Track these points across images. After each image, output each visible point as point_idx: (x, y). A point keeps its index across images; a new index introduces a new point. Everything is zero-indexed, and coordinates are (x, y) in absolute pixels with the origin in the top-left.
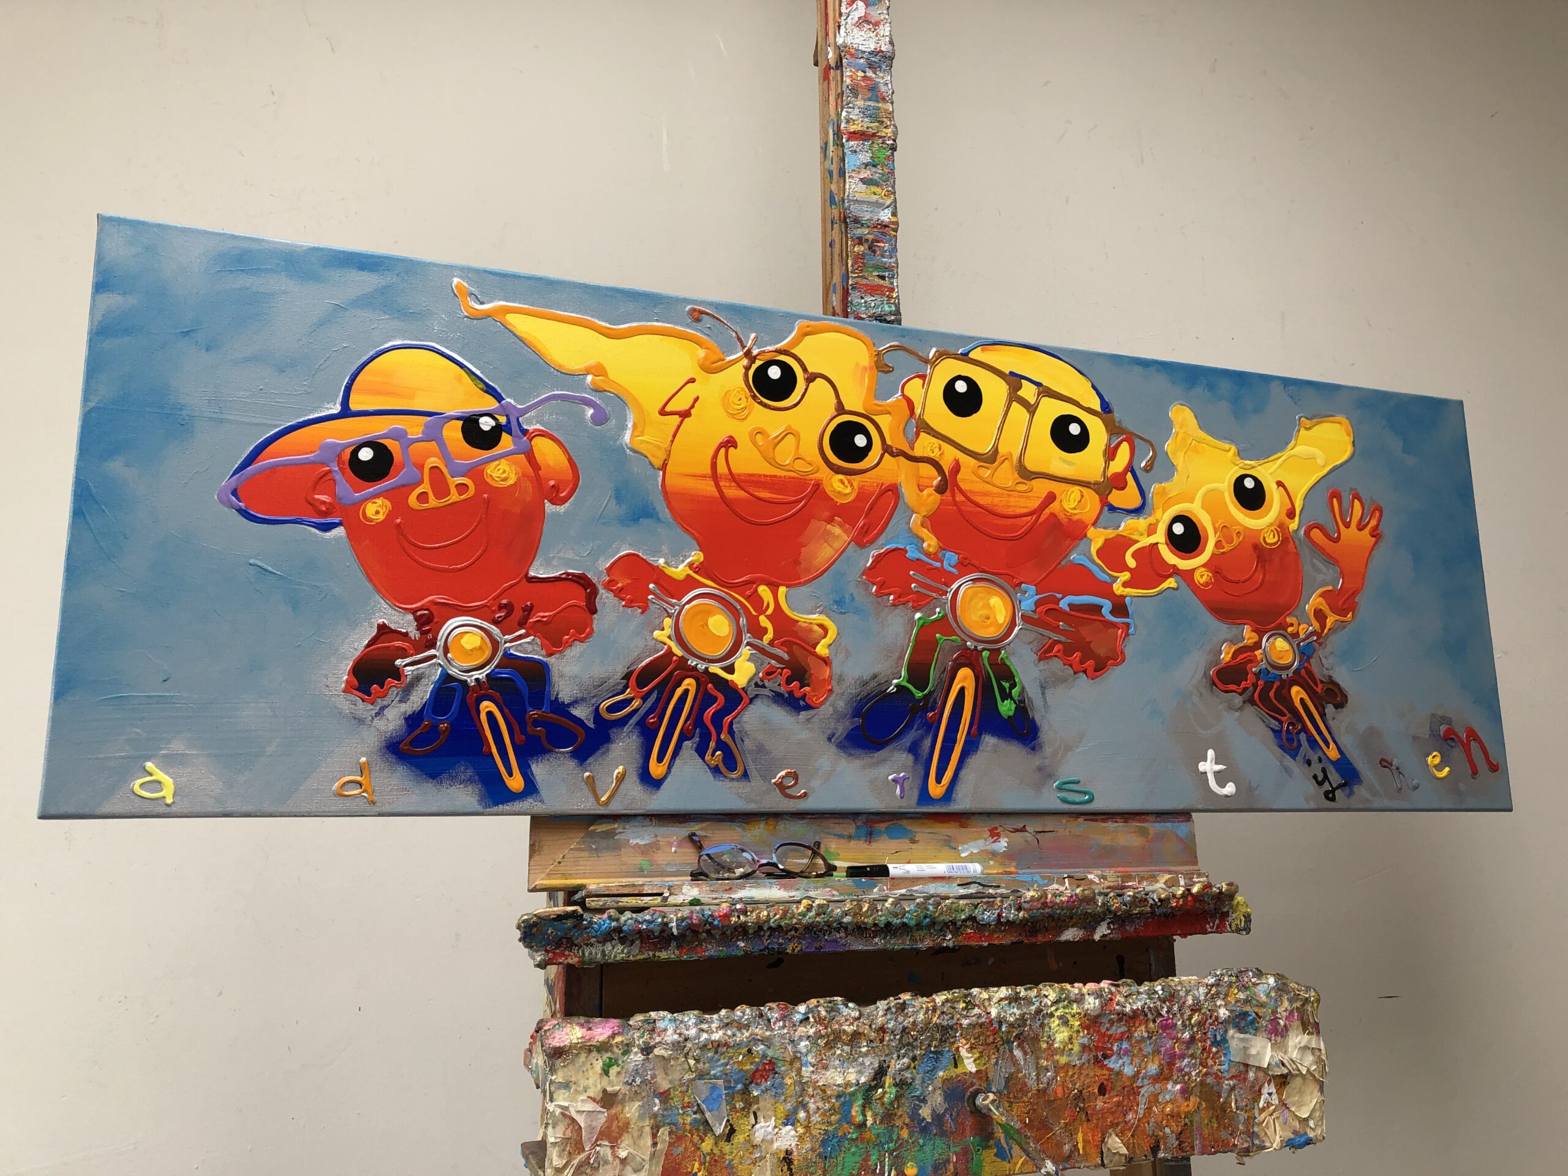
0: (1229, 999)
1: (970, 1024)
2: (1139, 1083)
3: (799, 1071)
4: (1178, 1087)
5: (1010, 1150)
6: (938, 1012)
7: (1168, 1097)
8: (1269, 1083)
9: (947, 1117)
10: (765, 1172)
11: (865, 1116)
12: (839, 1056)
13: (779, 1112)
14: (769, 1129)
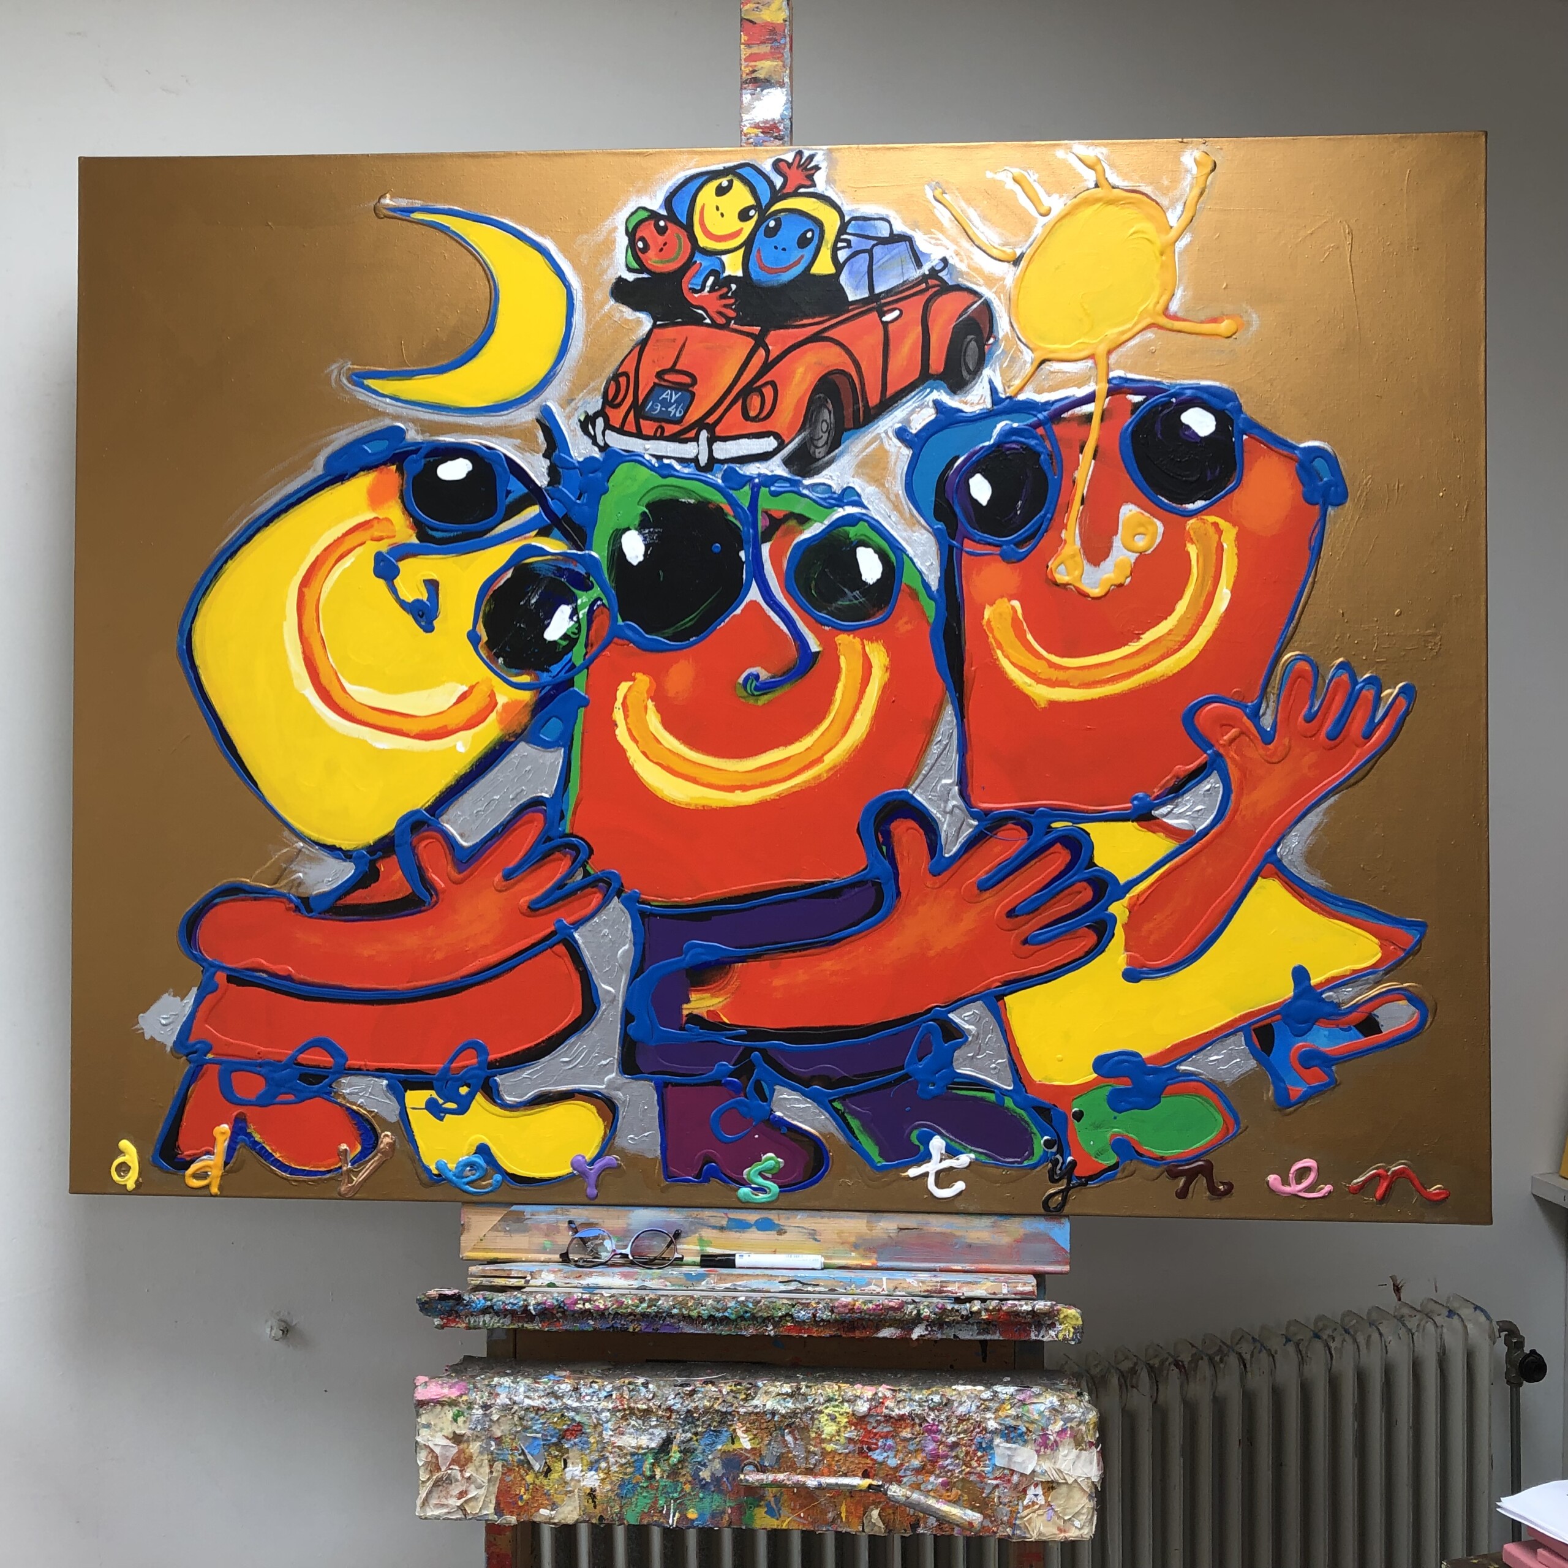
0: (1000, 1413)
2: (901, 1473)
3: (600, 1434)
4: (940, 1480)
5: (779, 1510)
6: (721, 1400)
7: (930, 1487)
8: (1036, 1485)
9: (725, 1479)
10: (575, 1501)
11: (654, 1471)
12: (634, 1426)
13: (585, 1462)
14: (577, 1473)
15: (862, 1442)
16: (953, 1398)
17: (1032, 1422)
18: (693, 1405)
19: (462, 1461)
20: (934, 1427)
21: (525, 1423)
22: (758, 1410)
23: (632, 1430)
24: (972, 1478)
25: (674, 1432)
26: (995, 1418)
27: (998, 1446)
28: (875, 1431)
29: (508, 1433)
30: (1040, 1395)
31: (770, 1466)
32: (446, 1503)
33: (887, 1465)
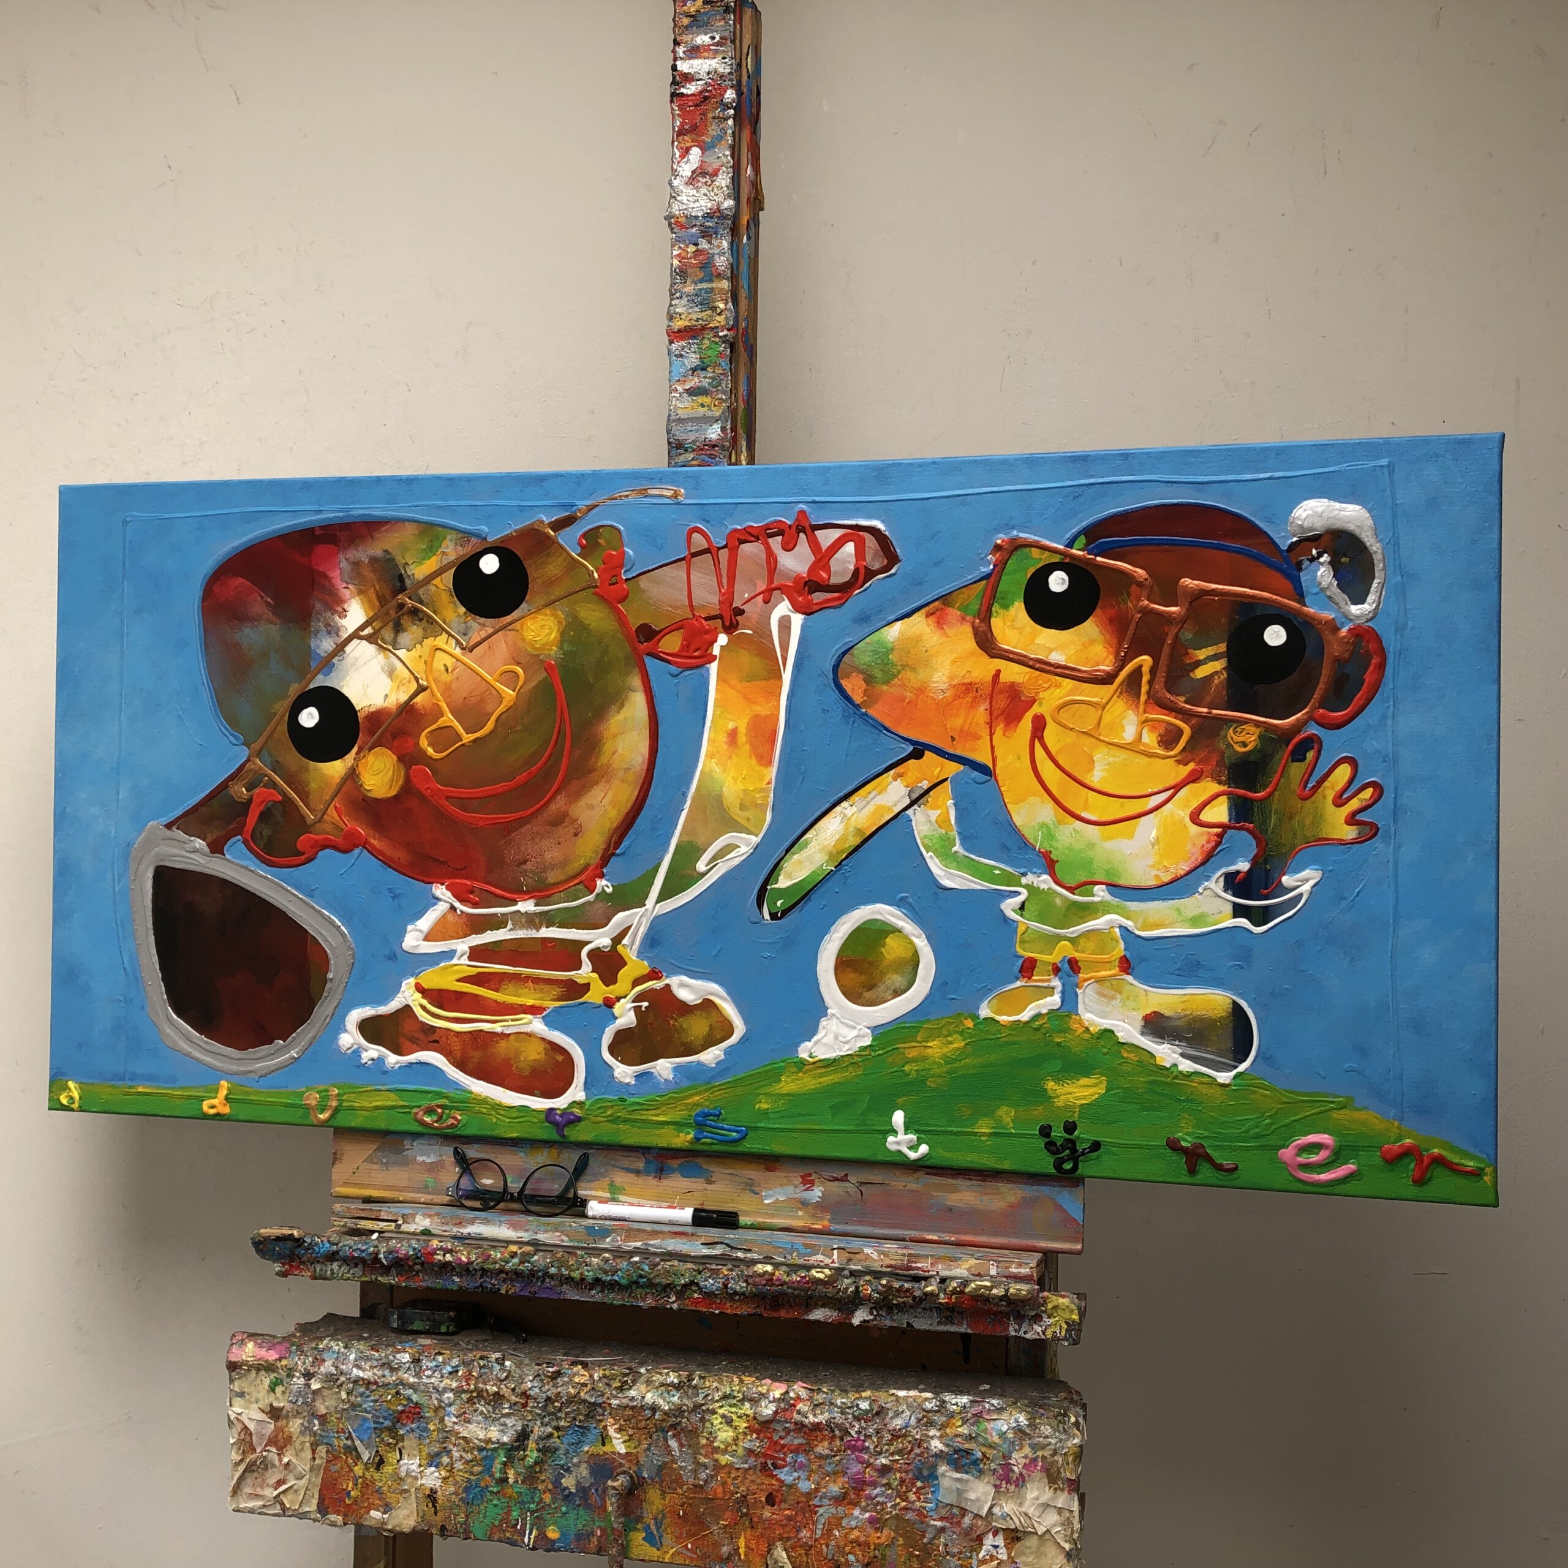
0: (948, 1431)
1: (618, 1405)
2: (816, 1502)
3: (442, 1420)
4: (867, 1515)
5: (661, 1537)
7: (853, 1523)
8: (995, 1534)
9: (593, 1491)
10: (410, 1504)
11: (507, 1473)
12: (482, 1413)
13: (424, 1453)
14: (414, 1467)
15: (765, 1455)
16: (888, 1406)
17: (991, 1446)
18: (554, 1391)
19: (281, 1442)
20: (860, 1443)
21: (352, 1398)
22: (635, 1403)
23: (480, 1418)
24: (910, 1516)
25: (530, 1424)
26: (941, 1437)
27: (943, 1475)
28: (782, 1442)
29: (333, 1409)
30: (1000, 1410)
31: (649, 1477)
32: (261, 1493)
33: (797, 1489)
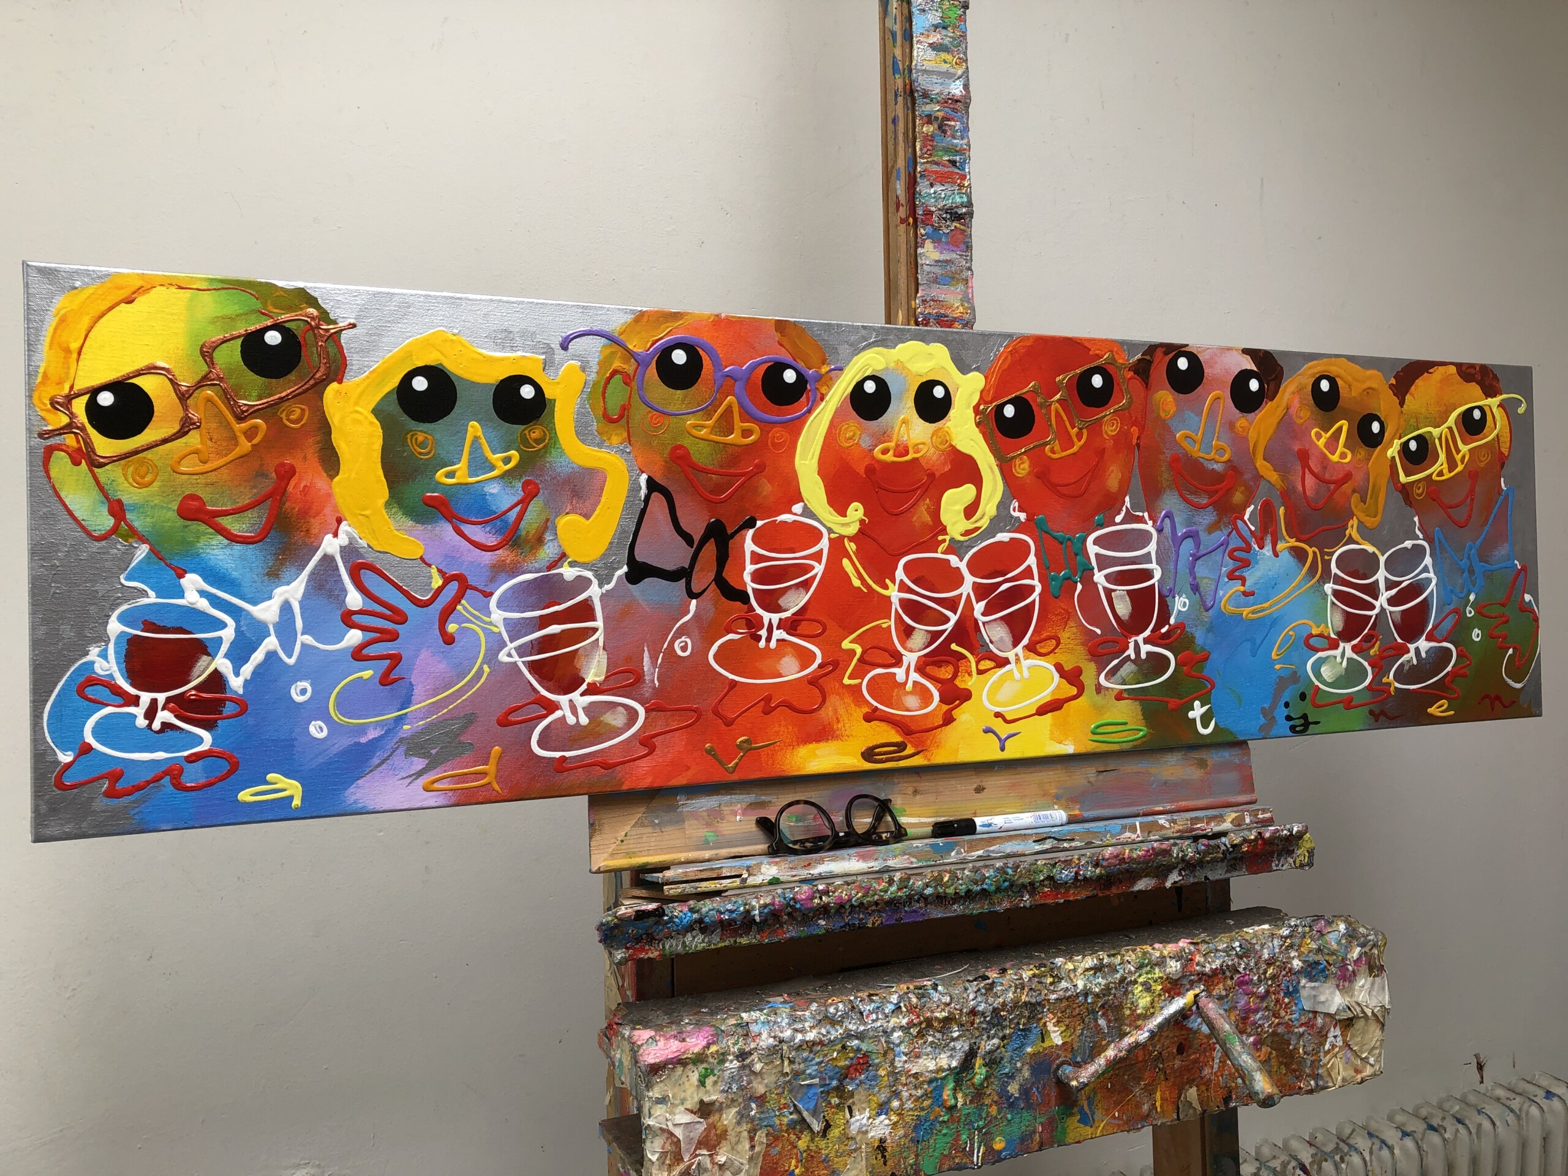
0: (1302, 949)
1: (1057, 999)
3: (892, 1063)
5: (1093, 1114)
6: (1026, 989)
8: (1336, 1025)
9: (1035, 1090)
10: (861, 1161)
11: (956, 1098)
13: (873, 1104)
14: (864, 1121)
17: (1333, 953)
18: (1001, 1000)
19: (710, 1141)
20: (1247, 977)
21: (796, 1067)
22: (1070, 993)
23: (929, 1049)
24: (1280, 1030)
25: (978, 1041)
26: (1299, 956)
27: (1304, 987)
29: (774, 1086)
